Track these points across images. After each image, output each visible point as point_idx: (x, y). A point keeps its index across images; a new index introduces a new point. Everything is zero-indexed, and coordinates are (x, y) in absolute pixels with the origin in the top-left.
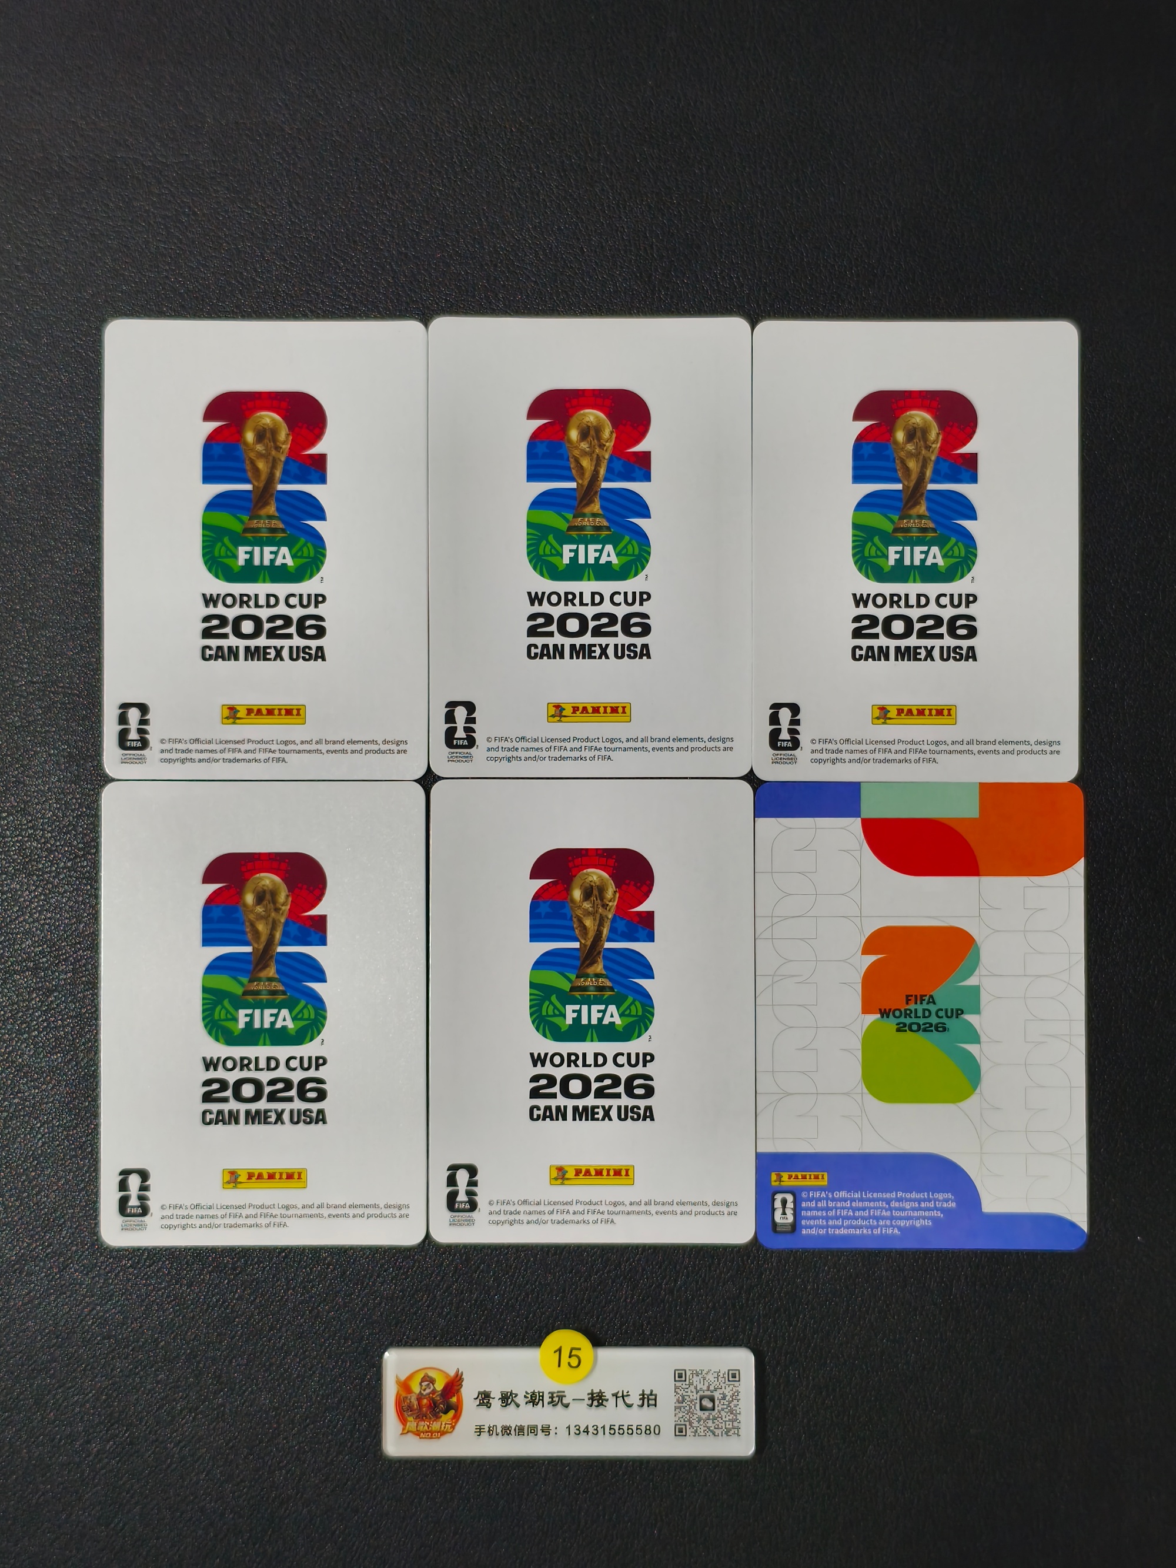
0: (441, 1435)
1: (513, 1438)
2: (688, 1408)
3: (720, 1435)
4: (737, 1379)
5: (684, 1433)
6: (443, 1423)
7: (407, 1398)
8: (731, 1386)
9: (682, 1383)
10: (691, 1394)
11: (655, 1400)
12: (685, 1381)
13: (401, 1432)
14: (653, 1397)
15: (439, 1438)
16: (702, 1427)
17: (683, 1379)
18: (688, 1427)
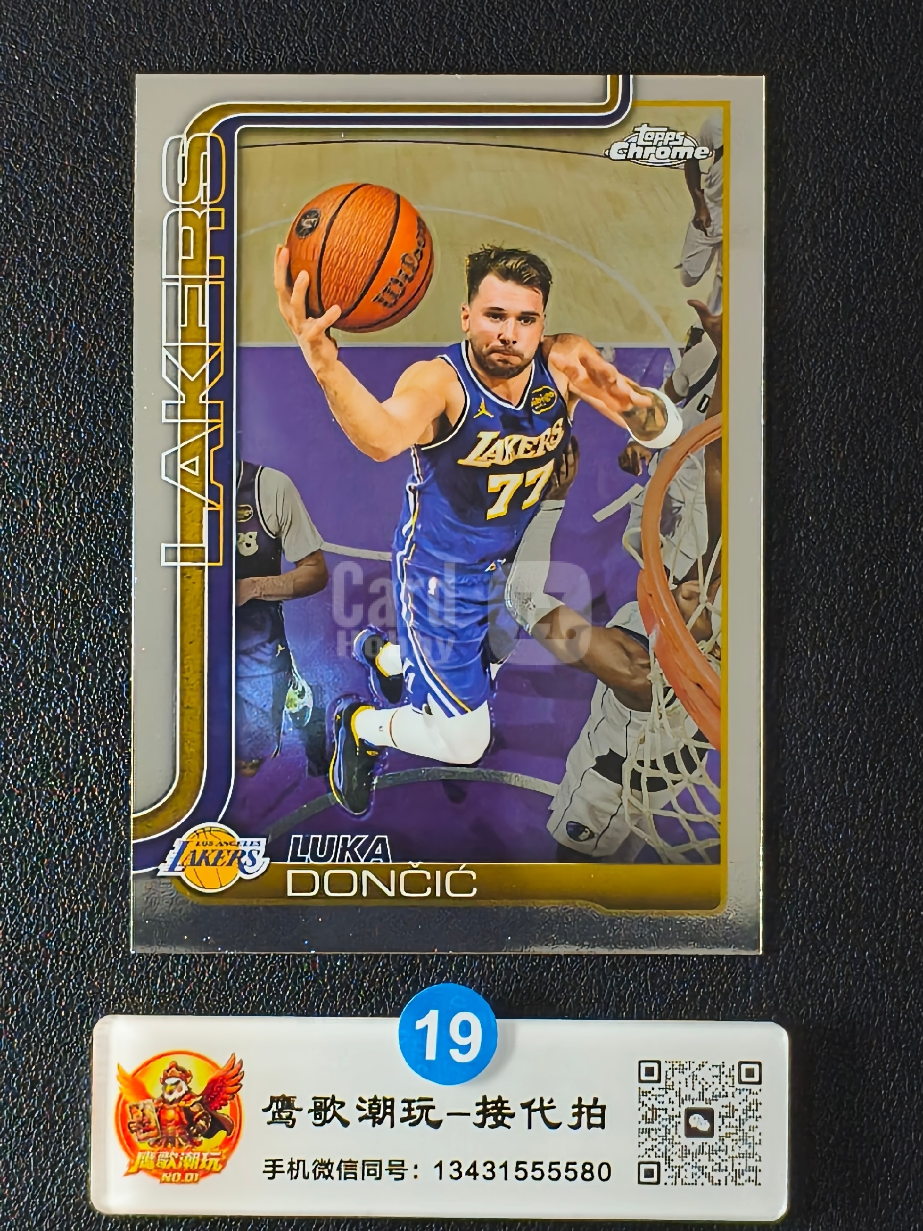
3: (723, 1182)
9: (650, 1086)
12: (659, 1081)
18: (663, 1166)
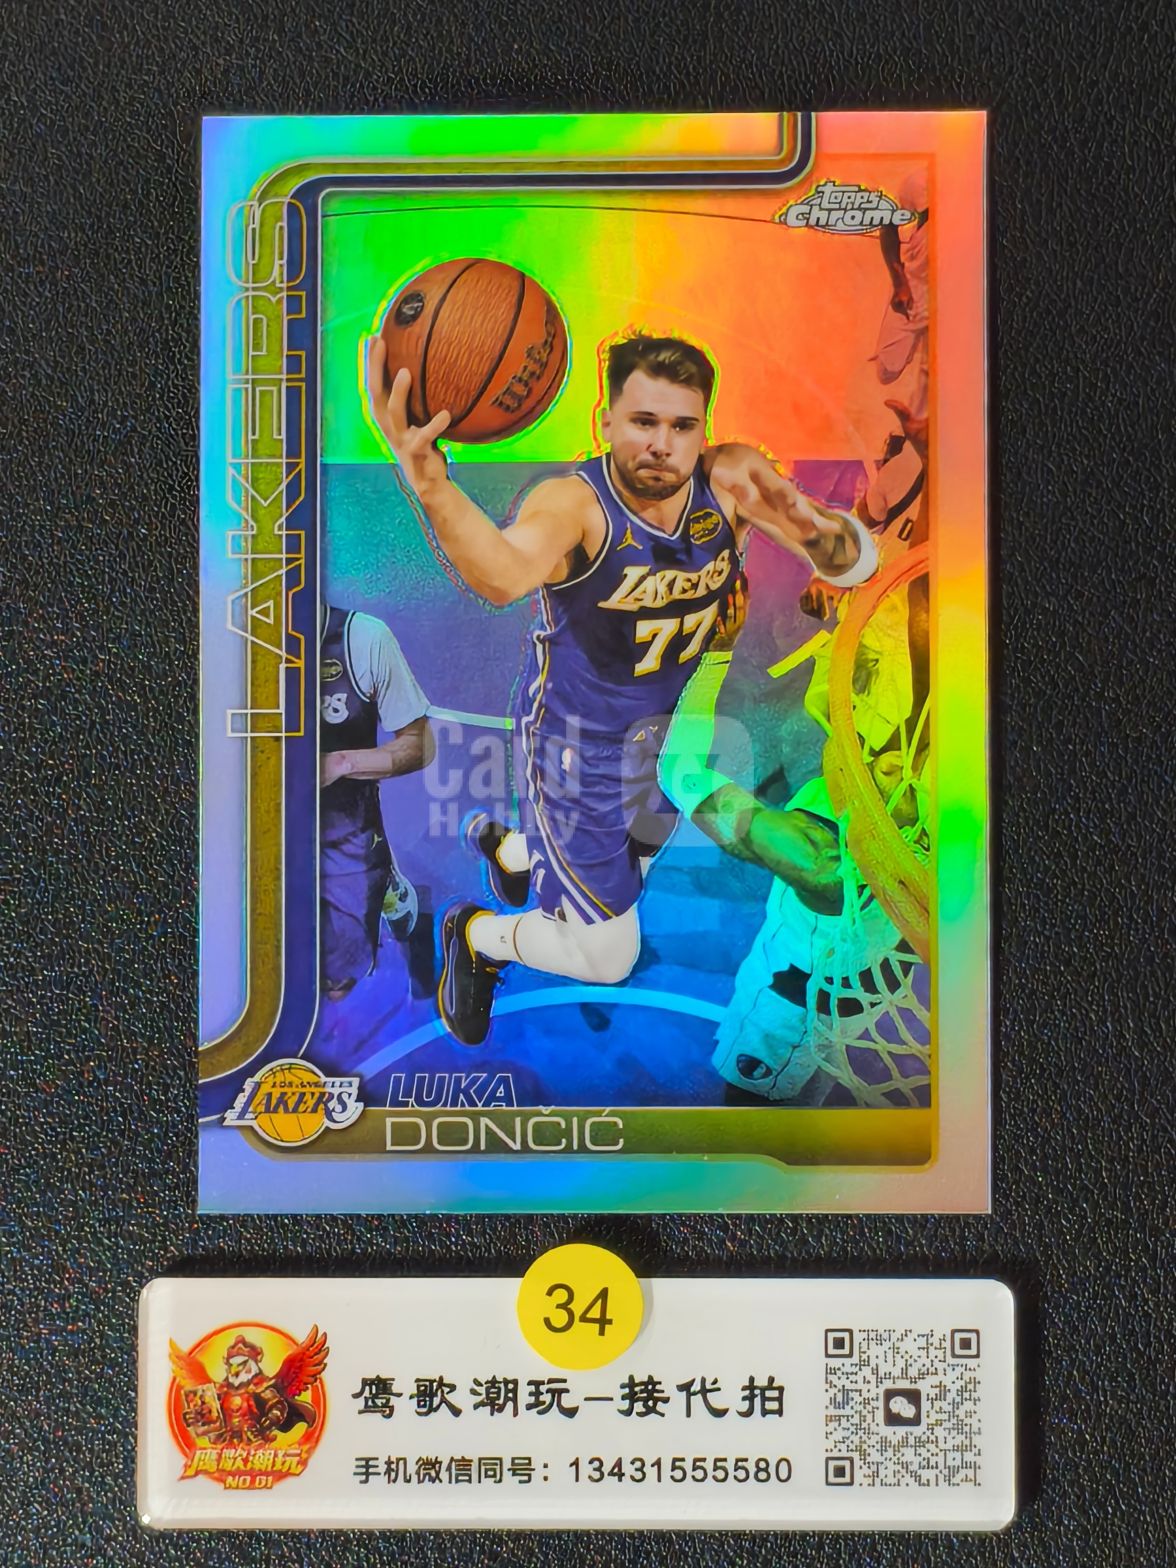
0: (273, 1482)
1: (444, 1486)
2: (856, 1420)
4: (973, 1351)
5: (847, 1479)
6: (280, 1454)
7: (195, 1393)
8: (959, 1370)
10: (864, 1388)
11: (780, 1399)
13: (181, 1473)
14: (775, 1394)
15: (271, 1488)
16: (890, 1464)
17: (846, 1351)
